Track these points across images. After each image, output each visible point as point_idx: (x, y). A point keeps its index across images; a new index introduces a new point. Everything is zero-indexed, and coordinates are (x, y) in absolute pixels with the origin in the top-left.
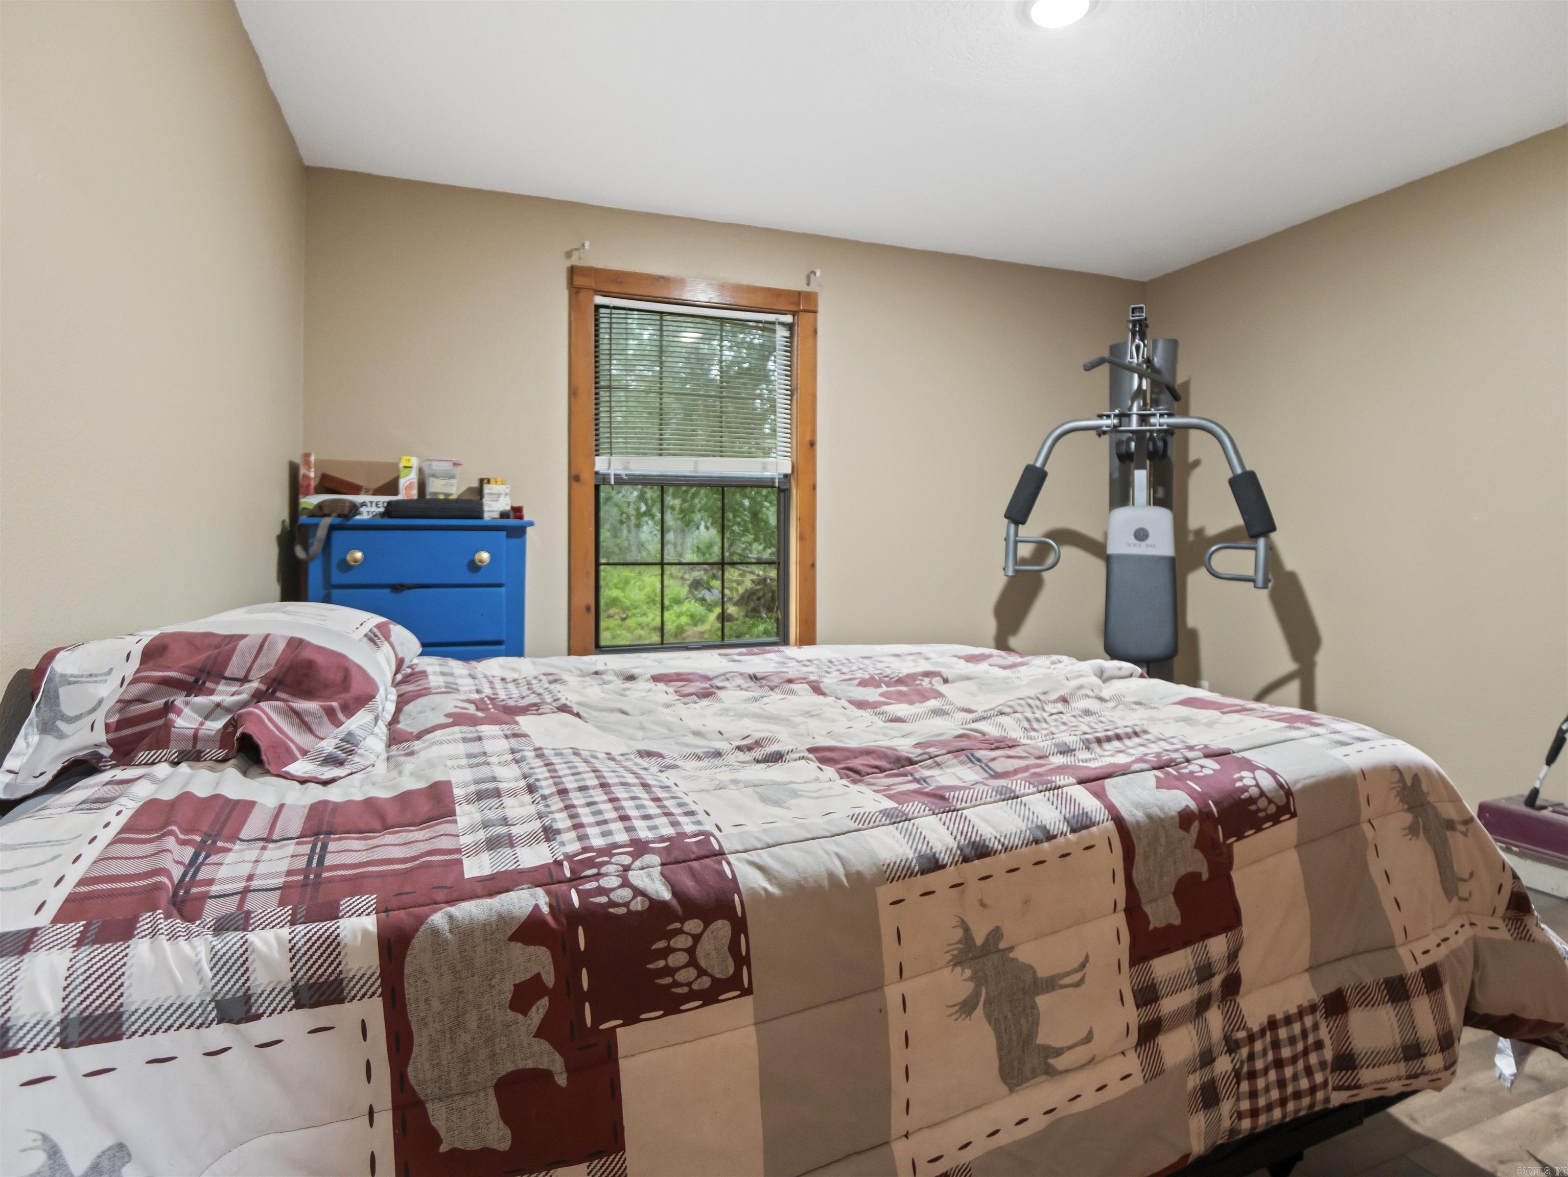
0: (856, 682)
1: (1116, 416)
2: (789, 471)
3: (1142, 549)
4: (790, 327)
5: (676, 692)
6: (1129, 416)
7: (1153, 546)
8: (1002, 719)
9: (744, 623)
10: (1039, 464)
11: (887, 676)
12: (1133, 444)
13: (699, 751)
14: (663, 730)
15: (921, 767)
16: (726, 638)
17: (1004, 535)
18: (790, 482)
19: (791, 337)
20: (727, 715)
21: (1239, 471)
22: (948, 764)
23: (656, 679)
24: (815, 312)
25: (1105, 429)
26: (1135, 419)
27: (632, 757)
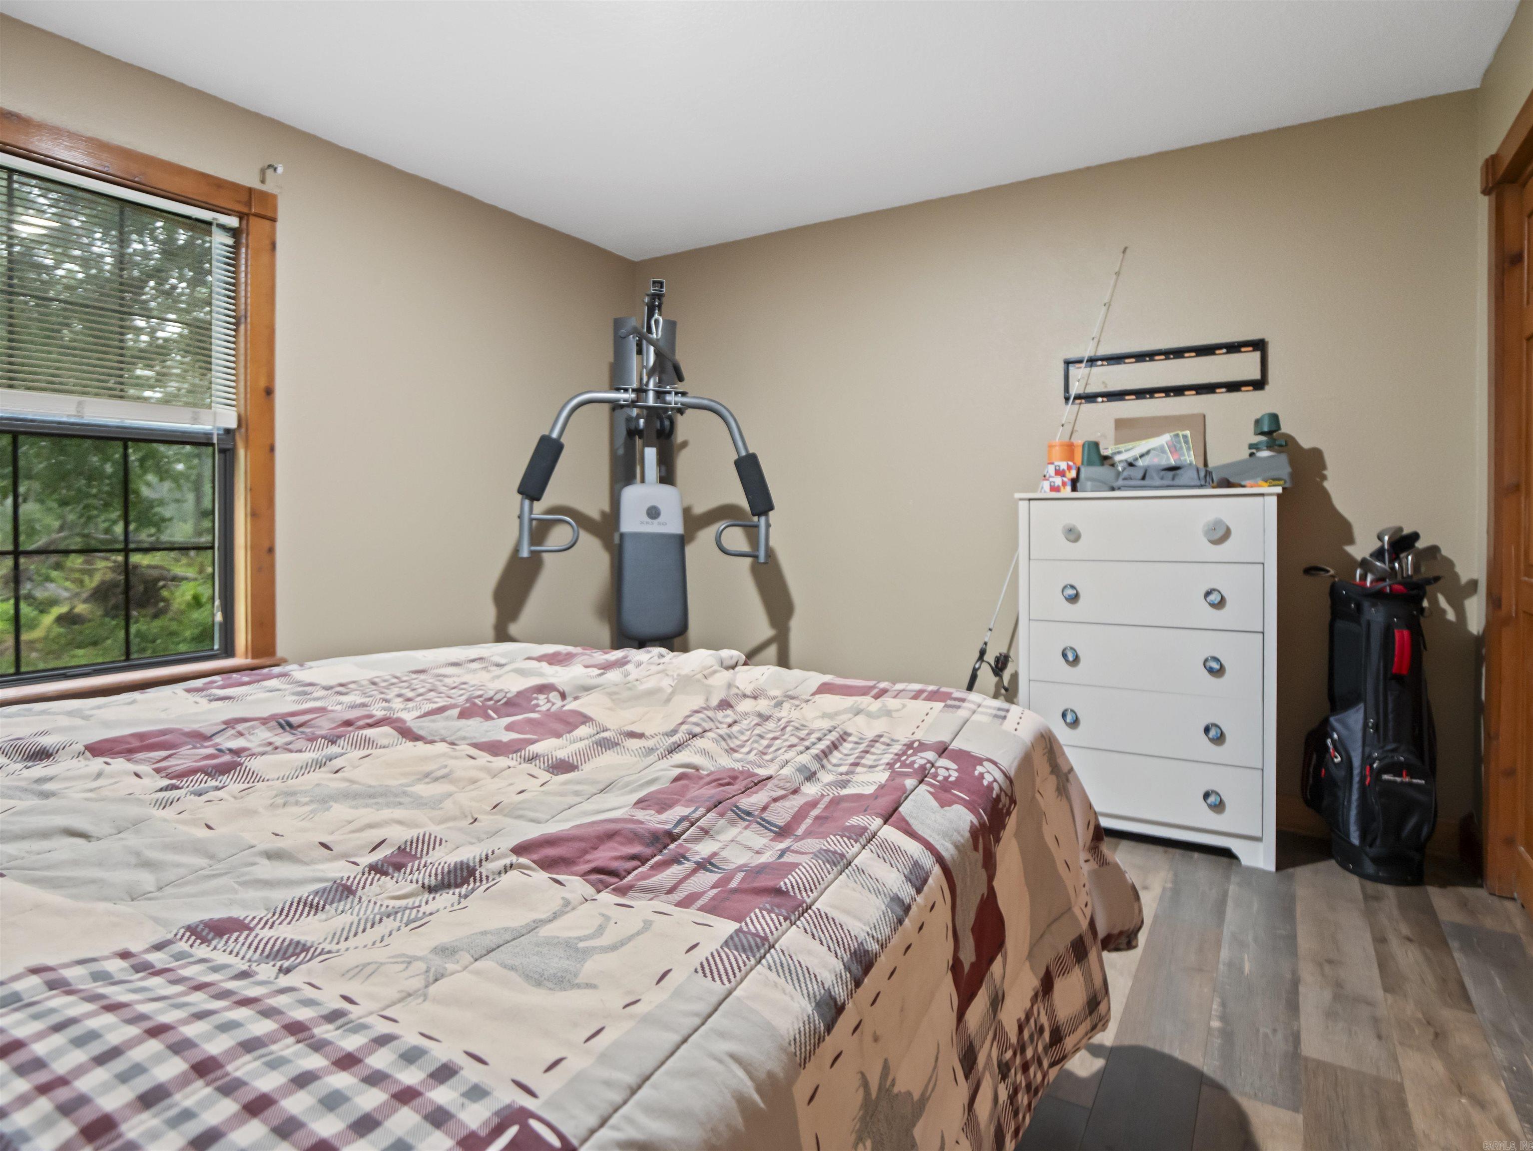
0: (456, 712)
1: (633, 390)
2: (233, 425)
3: (654, 527)
4: (235, 233)
5: (158, 771)
6: (646, 391)
7: (664, 524)
8: (699, 743)
9: (102, 624)
10: (555, 435)
11: (491, 699)
12: (642, 421)
13: (304, 891)
14: (202, 862)
15: (686, 840)
16: (134, 656)
17: (518, 513)
18: (234, 440)
19: (236, 247)
20: (297, 803)
21: (743, 453)
22: (715, 828)
23: (96, 750)
24: (274, 220)
25: (622, 402)
26: (651, 394)
27: (183, 946)
